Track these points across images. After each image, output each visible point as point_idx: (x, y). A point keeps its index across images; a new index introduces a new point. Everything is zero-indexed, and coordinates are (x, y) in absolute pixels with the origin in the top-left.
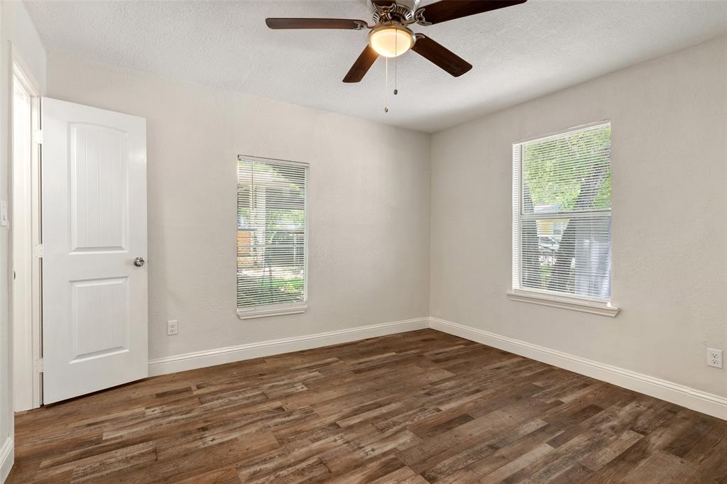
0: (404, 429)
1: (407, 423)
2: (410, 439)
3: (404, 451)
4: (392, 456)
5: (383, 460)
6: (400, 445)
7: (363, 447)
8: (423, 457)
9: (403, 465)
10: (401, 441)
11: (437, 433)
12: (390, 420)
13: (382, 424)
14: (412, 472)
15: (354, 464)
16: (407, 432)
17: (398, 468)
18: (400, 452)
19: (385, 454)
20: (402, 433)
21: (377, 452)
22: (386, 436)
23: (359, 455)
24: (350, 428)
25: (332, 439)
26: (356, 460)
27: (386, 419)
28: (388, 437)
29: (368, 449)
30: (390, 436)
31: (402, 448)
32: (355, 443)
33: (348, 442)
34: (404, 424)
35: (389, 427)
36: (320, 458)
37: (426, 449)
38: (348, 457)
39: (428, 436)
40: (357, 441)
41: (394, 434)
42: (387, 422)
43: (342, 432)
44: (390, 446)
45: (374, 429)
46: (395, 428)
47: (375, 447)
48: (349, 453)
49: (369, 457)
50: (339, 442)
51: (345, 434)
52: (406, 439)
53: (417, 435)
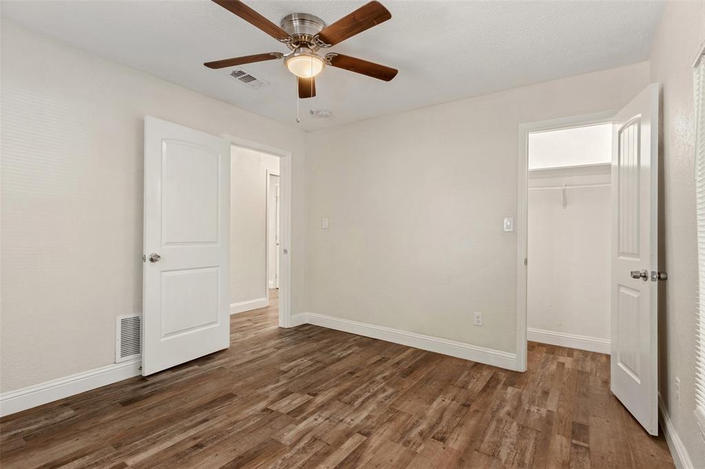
0: (292, 446)
1: (289, 455)
2: (284, 436)
3: (288, 425)
4: (298, 418)
5: (305, 414)
6: (294, 428)
7: (326, 420)
8: (273, 422)
9: (288, 414)
10: (293, 432)
11: (255, 450)
12: (311, 455)
13: (318, 447)
14: (280, 411)
15: (325, 407)
16: (289, 443)
17: (292, 411)
18: (291, 422)
19: (305, 418)
20: (294, 440)
21: (312, 419)
22: (309, 435)
23: (326, 414)
24: (348, 435)
25: (356, 421)
26: (326, 410)
27: (315, 454)
28: (307, 433)
29: (320, 420)
30: (304, 435)
31: (291, 426)
32: (334, 421)
33: (341, 421)
34: (293, 452)
35: (310, 444)
36: (353, 405)
37: (268, 431)
38: (333, 411)
39: (266, 443)
40: (334, 424)
41: (301, 438)
42: (314, 451)
43: (353, 429)
44: (302, 426)
45: (325, 439)
46: (302, 444)
47: (315, 422)
48: (334, 414)
49: (317, 414)
50: (348, 420)
51: (348, 428)
52: (289, 436)
53: (278, 443)
